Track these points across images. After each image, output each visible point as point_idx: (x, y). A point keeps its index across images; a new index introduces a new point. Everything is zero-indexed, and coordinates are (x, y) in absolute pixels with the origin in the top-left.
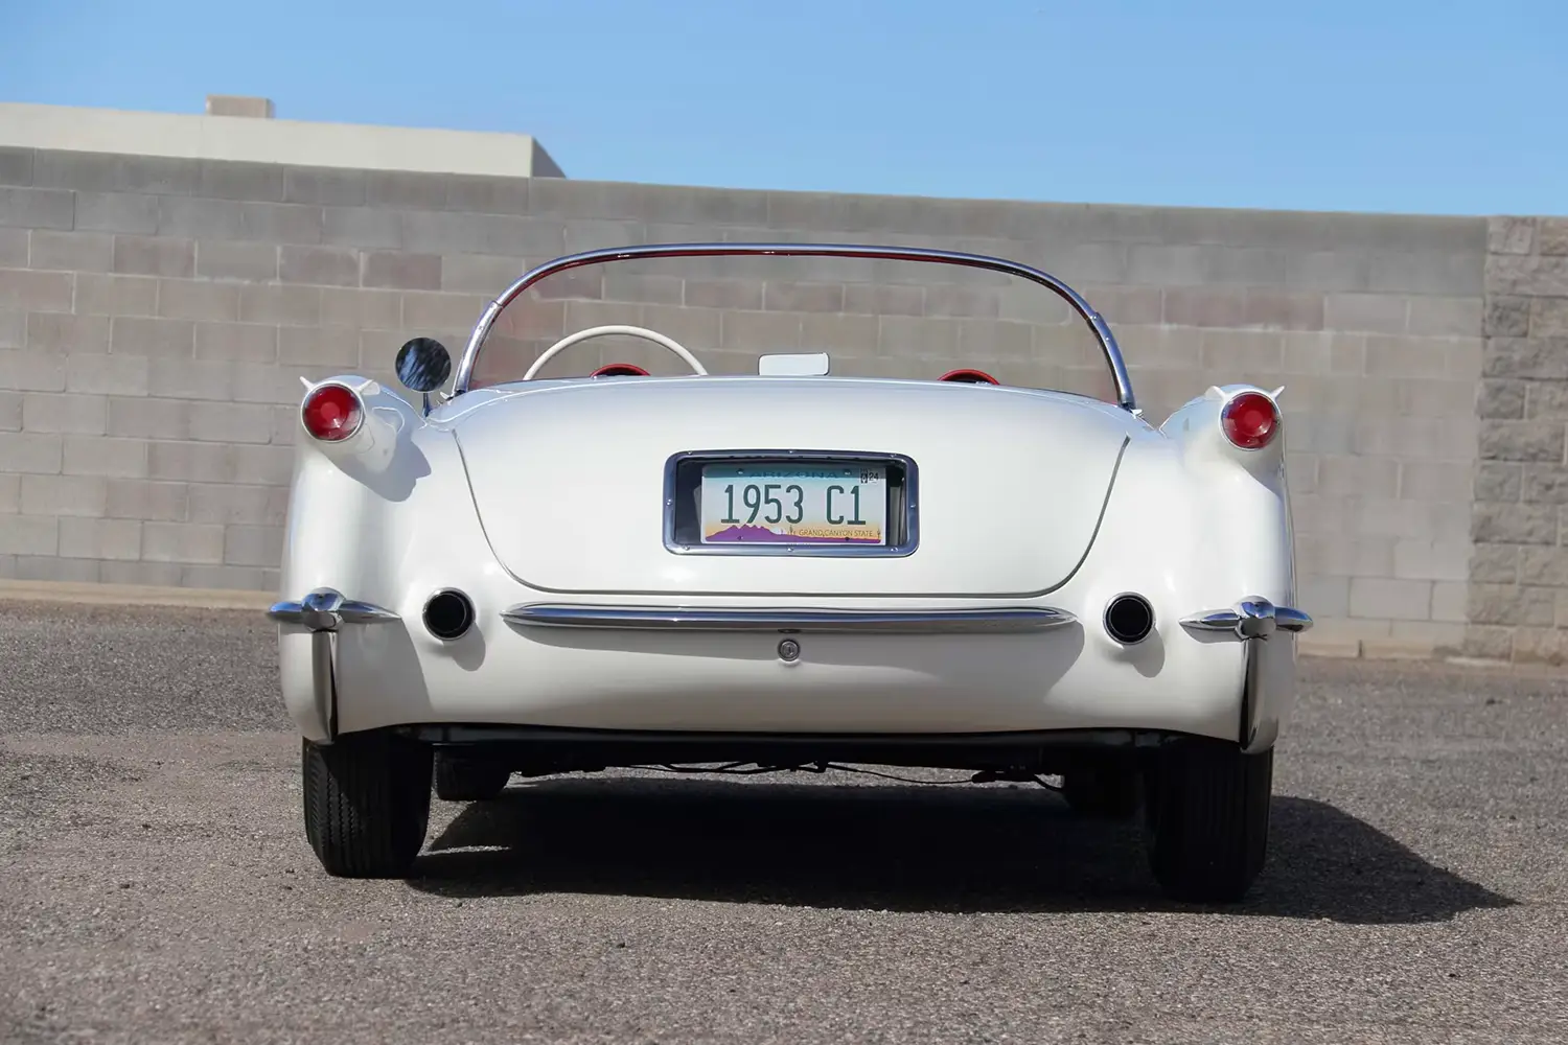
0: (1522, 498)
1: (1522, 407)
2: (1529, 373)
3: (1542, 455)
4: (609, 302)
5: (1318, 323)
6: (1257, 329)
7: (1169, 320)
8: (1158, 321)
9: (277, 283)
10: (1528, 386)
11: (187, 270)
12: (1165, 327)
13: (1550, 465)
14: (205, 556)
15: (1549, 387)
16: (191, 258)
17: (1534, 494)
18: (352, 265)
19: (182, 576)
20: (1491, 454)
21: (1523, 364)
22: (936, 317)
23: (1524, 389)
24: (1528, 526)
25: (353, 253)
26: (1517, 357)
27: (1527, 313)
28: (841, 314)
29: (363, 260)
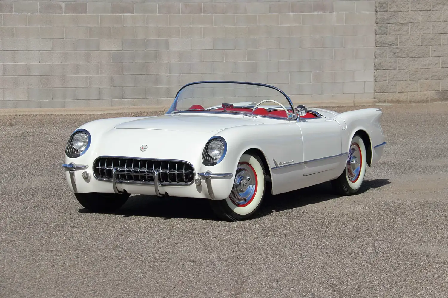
0: (388, 57)
1: (387, 31)
2: (389, 22)
3: (393, 45)
4: (136, 14)
5: (332, 11)
6: (316, 13)
7: (293, 12)
8: (290, 12)
9: (38, 14)
10: (388, 25)
11: (11, 11)
12: (291, 14)
13: (395, 47)
14: (22, 98)
15: (394, 25)
16: (12, 7)
17: (391, 56)
18: (60, 7)
19: (16, 105)
20: (380, 45)
21: (387, 19)
22: (228, 14)
23: (387, 26)
24: (390, 64)
25: (61, 3)
26: (385, 17)
27: (387, 5)
28: (203, 14)
29: (63, 5)
